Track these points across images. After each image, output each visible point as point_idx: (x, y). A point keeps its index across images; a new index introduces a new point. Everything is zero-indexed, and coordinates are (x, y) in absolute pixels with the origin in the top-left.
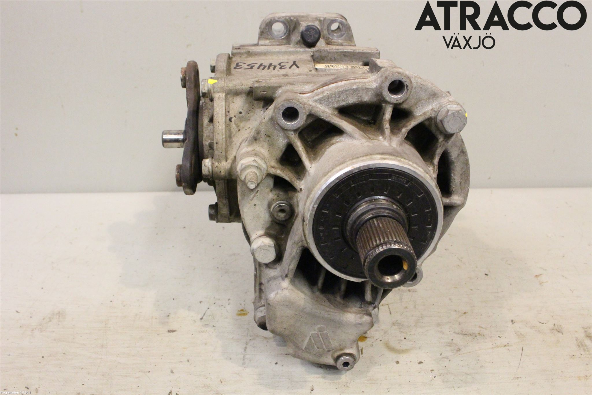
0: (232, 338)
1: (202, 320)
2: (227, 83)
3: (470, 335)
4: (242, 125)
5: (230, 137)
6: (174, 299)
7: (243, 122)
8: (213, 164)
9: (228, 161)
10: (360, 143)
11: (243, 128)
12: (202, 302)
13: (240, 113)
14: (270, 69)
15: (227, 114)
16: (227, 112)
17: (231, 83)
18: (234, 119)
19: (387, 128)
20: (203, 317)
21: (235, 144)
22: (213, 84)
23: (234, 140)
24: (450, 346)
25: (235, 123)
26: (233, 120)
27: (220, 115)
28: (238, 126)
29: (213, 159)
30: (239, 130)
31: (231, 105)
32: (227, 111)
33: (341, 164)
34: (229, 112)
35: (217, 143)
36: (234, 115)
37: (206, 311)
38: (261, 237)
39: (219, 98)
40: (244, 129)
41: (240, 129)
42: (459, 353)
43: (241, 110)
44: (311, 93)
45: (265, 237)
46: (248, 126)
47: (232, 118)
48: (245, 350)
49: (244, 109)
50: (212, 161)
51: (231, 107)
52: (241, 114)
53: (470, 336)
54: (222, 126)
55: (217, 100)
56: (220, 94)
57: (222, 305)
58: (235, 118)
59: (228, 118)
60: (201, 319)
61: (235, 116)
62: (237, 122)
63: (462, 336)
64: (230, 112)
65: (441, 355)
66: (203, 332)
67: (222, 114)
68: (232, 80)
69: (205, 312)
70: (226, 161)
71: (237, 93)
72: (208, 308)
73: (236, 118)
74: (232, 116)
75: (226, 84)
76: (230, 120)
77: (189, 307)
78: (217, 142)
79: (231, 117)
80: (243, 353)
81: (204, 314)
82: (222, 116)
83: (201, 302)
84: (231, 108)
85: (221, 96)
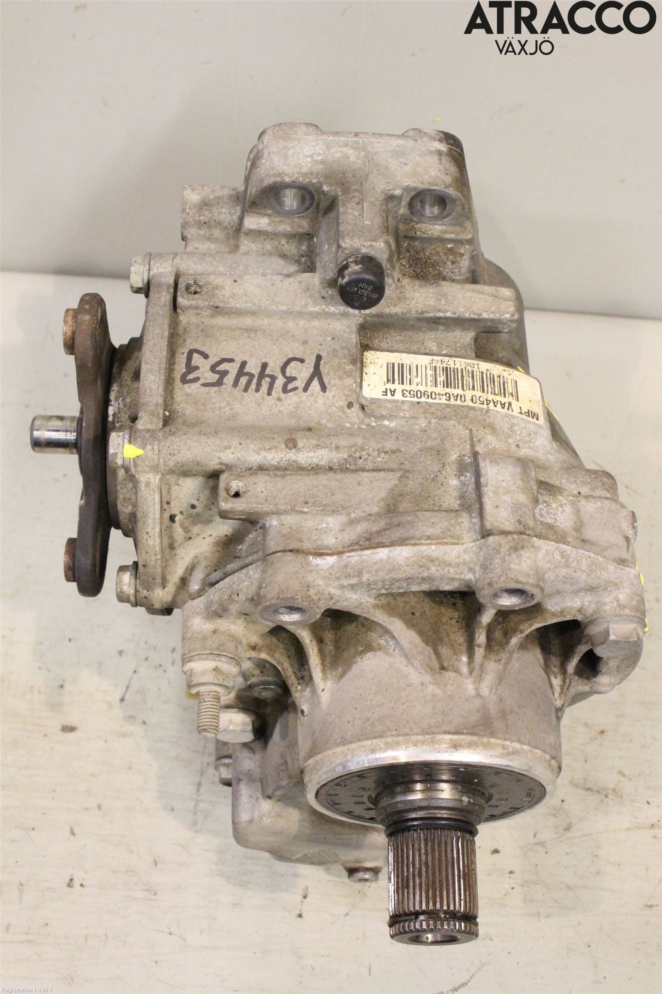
0: (177, 758)
1: (125, 703)
2: (164, 458)
3: (598, 792)
4: (195, 529)
5: (172, 547)
6: (70, 640)
7: (199, 525)
8: (138, 592)
9: (167, 589)
10: (420, 680)
11: (198, 535)
12: (123, 654)
13: (193, 507)
14: (261, 392)
15: (165, 506)
16: (165, 503)
17: (172, 459)
18: (180, 518)
19: (479, 646)
20: (125, 694)
21: (182, 558)
22: (134, 459)
23: (179, 552)
24: (555, 816)
25: (181, 525)
26: (177, 519)
27: (150, 521)
28: (186, 530)
29: (138, 581)
30: (190, 538)
31: (173, 489)
32: (164, 500)
33: (375, 738)
34: (168, 503)
35: (144, 566)
36: (180, 510)
37: (131, 678)
38: (229, 710)
39: (148, 484)
40: (201, 537)
41: (192, 536)
42: (568, 834)
43: (195, 502)
44: (335, 557)
45: (236, 710)
46: (209, 533)
47: (175, 516)
48: (198, 790)
49: (201, 499)
50: (136, 585)
51: (174, 494)
52: (195, 511)
53: (596, 794)
54: (155, 541)
55: (143, 488)
56: (150, 476)
57: (160, 666)
58: (180, 516)
59: (167, 516)
60: (122, 700)
61: (181, 513)
62: (186, 525)
63: (583, 793)
64: (172, 504)
65: (535, 836)
66: (125, 735)
67: (154, 519)
68: (176, 452)
69: (130, 682)
70: (164, 588)
71: (186, 473)
72: (135, 672)
73: (184, 517)
74: (175, 511)
75: (161, 461)
76: (172, 518)
77: (100, 664)
78: (144, 563)
79: (174, 513)
80: (195, 796)
81: (128, 687)
82: (154, 523)
83: (121, 653)
84: (173, 496)
85: (152, 480)
